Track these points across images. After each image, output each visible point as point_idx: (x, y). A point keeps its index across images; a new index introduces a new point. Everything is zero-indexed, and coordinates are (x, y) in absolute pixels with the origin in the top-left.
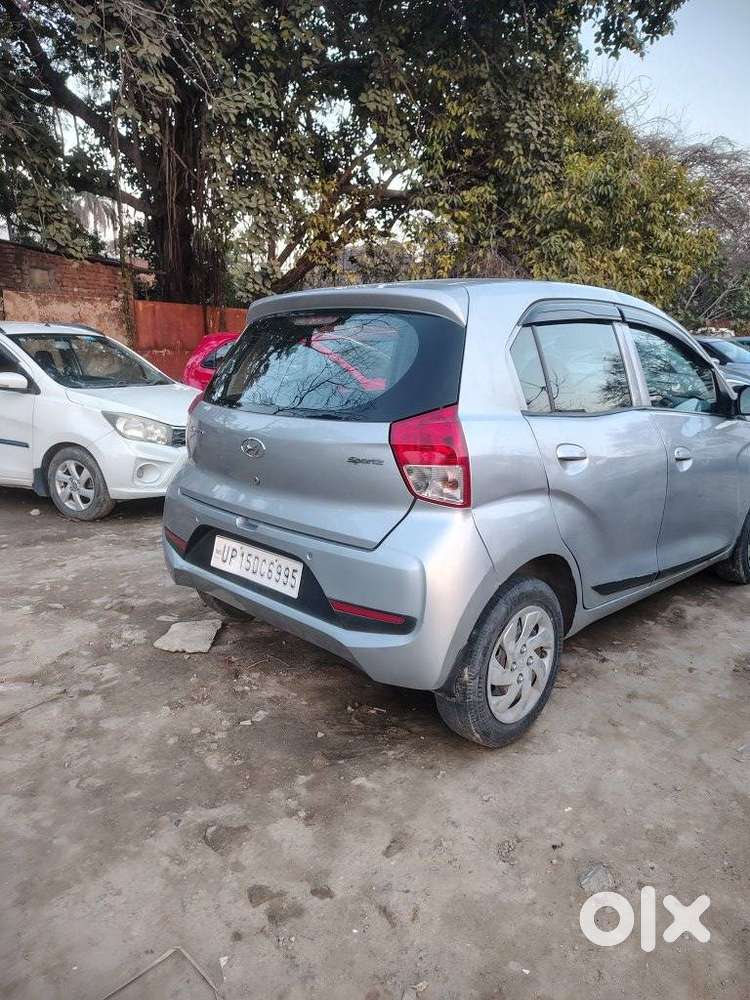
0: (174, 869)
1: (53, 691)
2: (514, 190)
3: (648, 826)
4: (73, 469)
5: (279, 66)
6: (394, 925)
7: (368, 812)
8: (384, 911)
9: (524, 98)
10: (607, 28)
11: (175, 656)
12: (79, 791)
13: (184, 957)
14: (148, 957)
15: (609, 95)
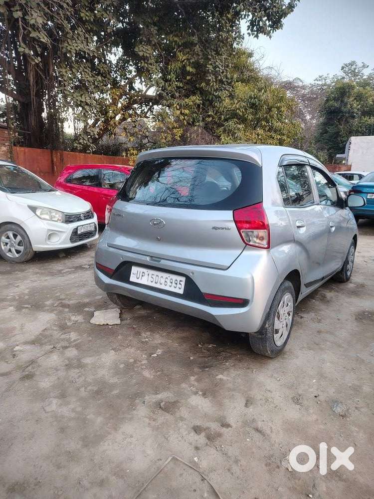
0: (153, 423)
1: (48, 347)
2: (210, 98)
3: (349, 385)
4: (11, 236)
5: (94, 29)
6: (264, 435)
7: (229, 390)
8: (257, 430)
9: (215, 54)
10: (252, 24)
11: (104, 327)
12: (86, 393)
13: (177, 460)
14: (160, 462)
15: (250, 55)
